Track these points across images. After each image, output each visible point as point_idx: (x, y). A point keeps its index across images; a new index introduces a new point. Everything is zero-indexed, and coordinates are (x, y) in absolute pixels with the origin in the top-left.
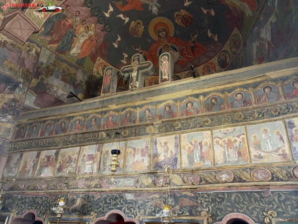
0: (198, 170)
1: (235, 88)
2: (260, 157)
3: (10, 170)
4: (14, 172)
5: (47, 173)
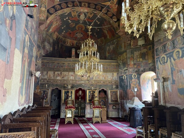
1: (106, 65)
3: (44, 76)
4: (46, 77)
5: (59, 78)
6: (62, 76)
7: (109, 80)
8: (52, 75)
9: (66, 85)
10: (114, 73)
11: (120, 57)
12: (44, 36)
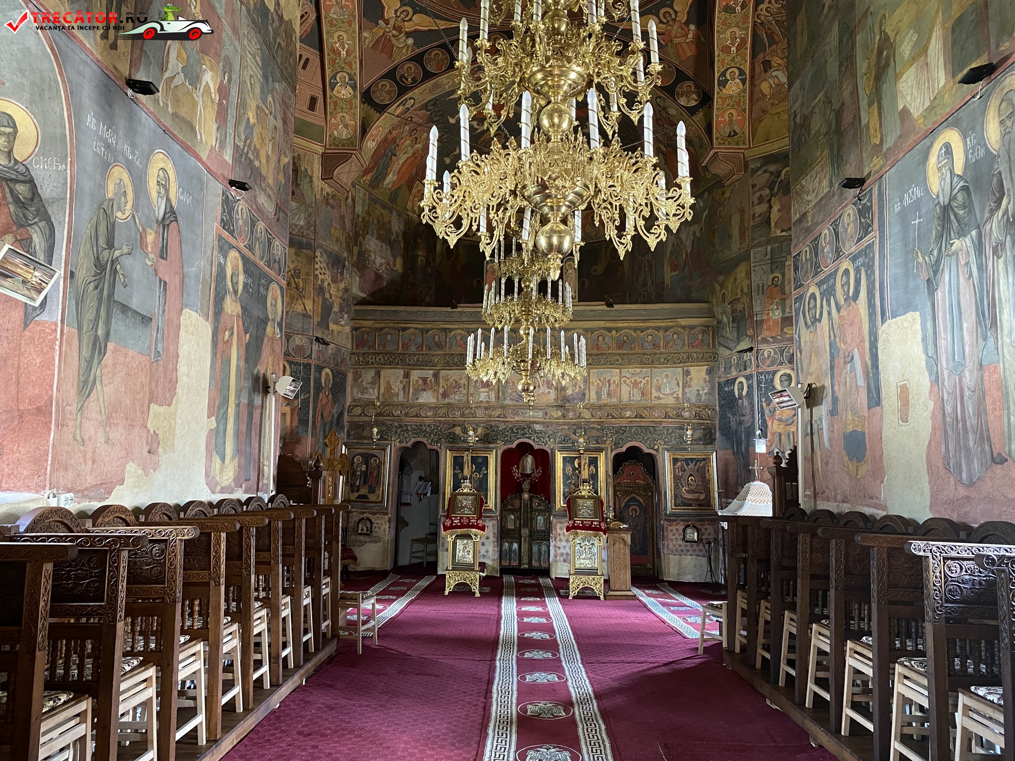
0: (605, 405)
1: (648, 328)
2: (659, 398)
3: (364, 390)
4: (372, 394)
5: (427, 398)
6: (441, 391)
7: (662, 401)
8: (397, 387)
9: (458, 430)
10: (693, 370)
11: (722, 286)
12: (359, 209)
